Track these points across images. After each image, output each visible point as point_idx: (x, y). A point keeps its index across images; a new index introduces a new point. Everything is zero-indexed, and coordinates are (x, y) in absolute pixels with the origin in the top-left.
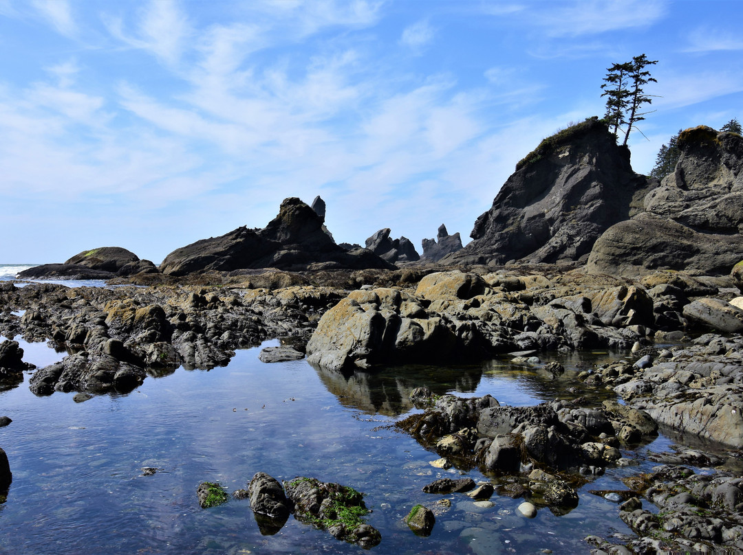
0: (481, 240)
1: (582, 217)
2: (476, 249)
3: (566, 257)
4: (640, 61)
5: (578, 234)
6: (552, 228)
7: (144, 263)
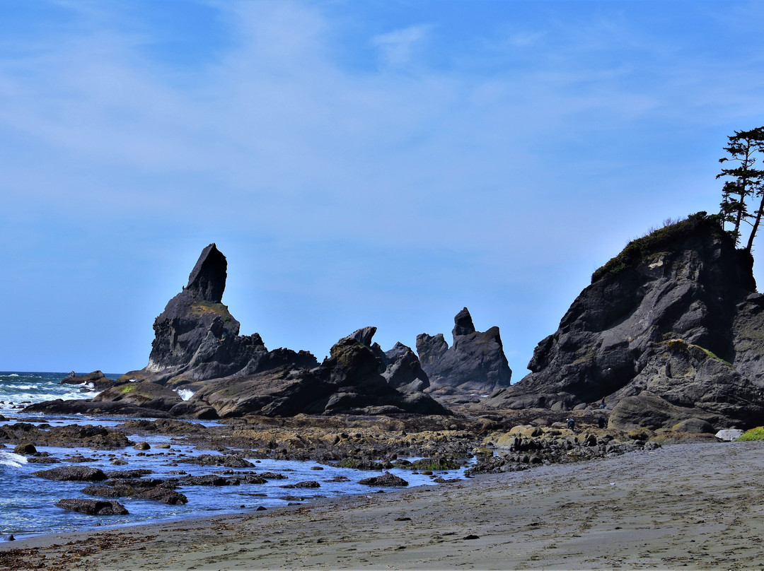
0: (543, 373)
6: (637, 362)
7: (201, 403)
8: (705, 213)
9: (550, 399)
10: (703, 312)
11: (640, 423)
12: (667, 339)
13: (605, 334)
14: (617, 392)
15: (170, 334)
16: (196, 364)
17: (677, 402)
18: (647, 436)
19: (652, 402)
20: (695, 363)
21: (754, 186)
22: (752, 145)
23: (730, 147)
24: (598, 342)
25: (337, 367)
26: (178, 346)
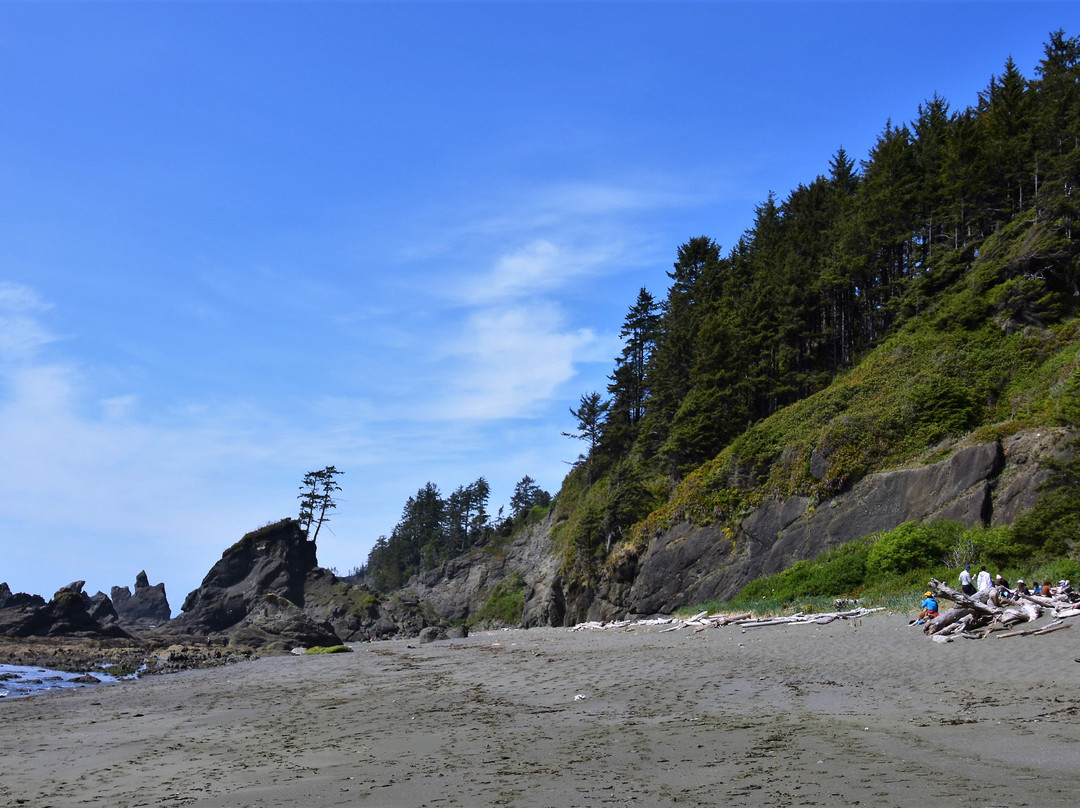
0: (190, 613)
2: (185, 620)
6: (248, 607)
8: (290, 519)
9: (194, 629)
10: (287, 577)
11: (248, 644)
12: (266, 593)
13: (229, 589)
14: (235, 625)
17: (270, 632)
18: (252, 652)
19: (256, 632)
20: (282, 608)
21: (317, 504)
22: (317, 480)
23: (305, 480)
24: (225, 594)
25: (58, 606)
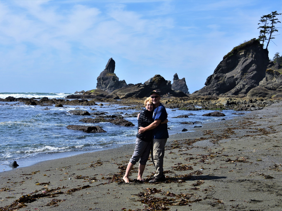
0: (209, 86)
1: (248, 78)
2: (207, 89)
3: (242, 93)
4: (275, 13)
5: (247, 84)
6: (237, 82)
7: (114, 95)
8: (255, 39)
9: (212, 93)
10: (256, 67)
11: (258, 96)
12: (245, 75)
13: (227, 74)
14: (231, 91)
15: (101, 81)
16: (108, 88)
17: (270, 89)
18: (263, 100)
19: (262, 89)
20: (276, 76)
21: (268, 31)
22: (268, 19)
23: (261, 20)
24: (225, 76)
25: (154, 83)
26: (103, 84)
